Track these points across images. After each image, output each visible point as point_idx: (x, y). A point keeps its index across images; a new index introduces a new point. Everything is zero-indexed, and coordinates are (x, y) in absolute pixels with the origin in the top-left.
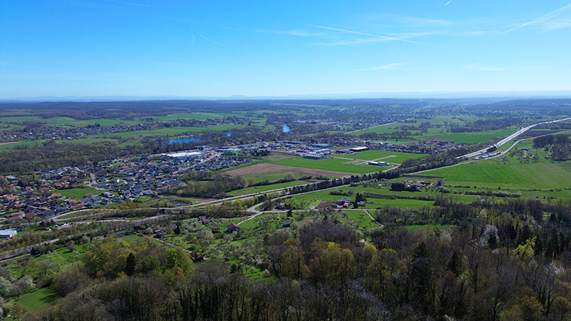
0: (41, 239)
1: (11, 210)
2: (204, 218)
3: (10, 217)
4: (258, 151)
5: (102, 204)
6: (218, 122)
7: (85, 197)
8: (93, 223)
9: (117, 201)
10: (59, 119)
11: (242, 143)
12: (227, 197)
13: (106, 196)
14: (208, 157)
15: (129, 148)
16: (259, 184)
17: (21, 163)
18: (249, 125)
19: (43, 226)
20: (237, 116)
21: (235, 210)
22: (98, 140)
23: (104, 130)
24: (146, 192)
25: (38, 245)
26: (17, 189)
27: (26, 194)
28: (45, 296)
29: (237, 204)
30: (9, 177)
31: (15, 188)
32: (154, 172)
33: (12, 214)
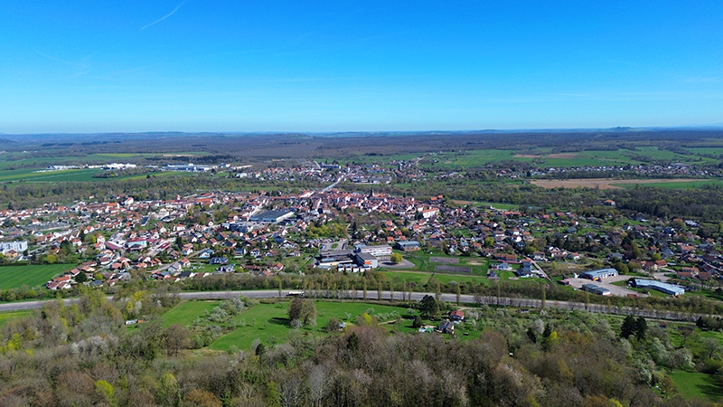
0: (713, 309)
1: (683, 262)
3: (681, 271)
17: (707, 207)
19: (719, 294)
25: (708, 316)
26: (696, 239)
27: (706, 248)
30: (688, 222)
31: (693, 237)
33: (683, 268)
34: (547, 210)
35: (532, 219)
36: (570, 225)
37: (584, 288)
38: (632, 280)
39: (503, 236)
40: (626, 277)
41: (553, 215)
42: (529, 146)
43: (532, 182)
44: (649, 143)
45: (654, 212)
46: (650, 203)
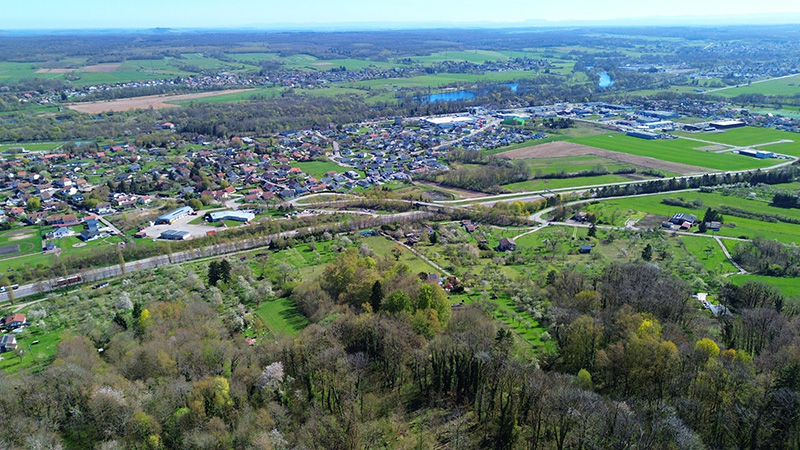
0: (279, 228)
1: (248, 185)
2: (468, 223)
4: (555, 120)
5: (346, 187)
6: (501, 66)
7: (327, 175)
8: (335, 214)
9: (362, 184)
10: (299, 58)
11: (532, 105)
12: (502, 193)
13: (350, 176)
14: (481, 126)
15: (380, 107)
16: (551, 177)
17: (257, 120)
18: (547, 72)
19: (282, 211)
20: (529, 56)
21: (512, 216)
22: (343, 91)
23: (351, 75)
24: (399, 175)
25: (276, 235)
26: (254, 157)
27: (264, 165)
28: (284, 309)
29: (514, 207)
30: (246, 139)
31: (252, 155)
32: (409, 146)
33: (250, 191)
34: (100, 144)
35: (83, 160)
36: (132, 161)
37: (163, 236)
38: (208, 214)
39: (52, 191)
40: (201, 213)
41: (108, 151)
42: (54, 56)
43: (71, 107)
44: (193, 49)
45: (213, 132)
46: (208, 122)
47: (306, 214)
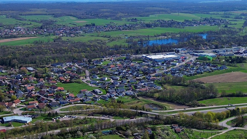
1: (29, 98)
2: (177, 127)
4: (233, 57)
5: (93, 100)
6: (195, 23)
7: (80, 92)
8: (85, 118)
9: (104, 98)
10: (66, 18)
11: (217, 47)
12: (199, 106)
13: (96, 93)
14: (183, 61)
15: (117, 48)
16: (232, 95)
17: (37, 57)
18: (226, 26)
19: (50, 116)
20: (214, 17)
21: (206, 123)
22: (93, 38)
23: (98, 29)
24: (129, 92)
25: (45, 133)
26: (34, 80)
27: (40, 85)
29: (208, 116)
30: (29, 68)
31: (33, 79)
32: (135, 73)
33: (30, 102)
47: (66, 118)
